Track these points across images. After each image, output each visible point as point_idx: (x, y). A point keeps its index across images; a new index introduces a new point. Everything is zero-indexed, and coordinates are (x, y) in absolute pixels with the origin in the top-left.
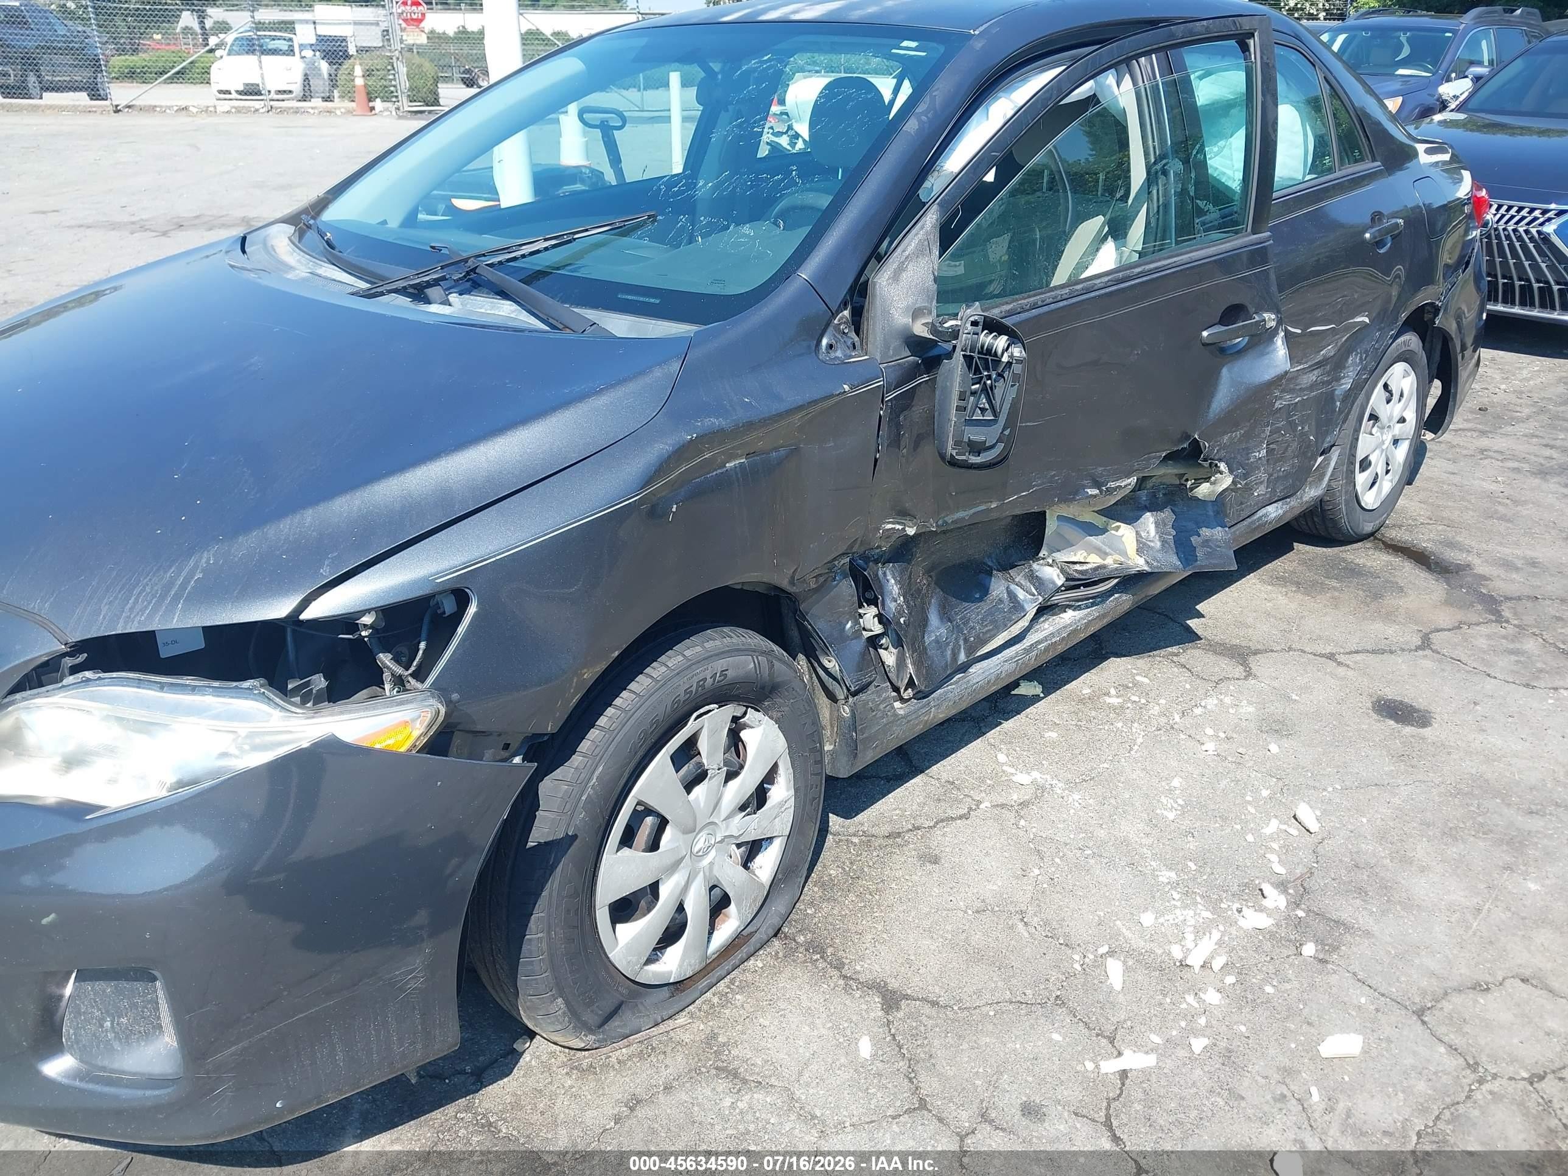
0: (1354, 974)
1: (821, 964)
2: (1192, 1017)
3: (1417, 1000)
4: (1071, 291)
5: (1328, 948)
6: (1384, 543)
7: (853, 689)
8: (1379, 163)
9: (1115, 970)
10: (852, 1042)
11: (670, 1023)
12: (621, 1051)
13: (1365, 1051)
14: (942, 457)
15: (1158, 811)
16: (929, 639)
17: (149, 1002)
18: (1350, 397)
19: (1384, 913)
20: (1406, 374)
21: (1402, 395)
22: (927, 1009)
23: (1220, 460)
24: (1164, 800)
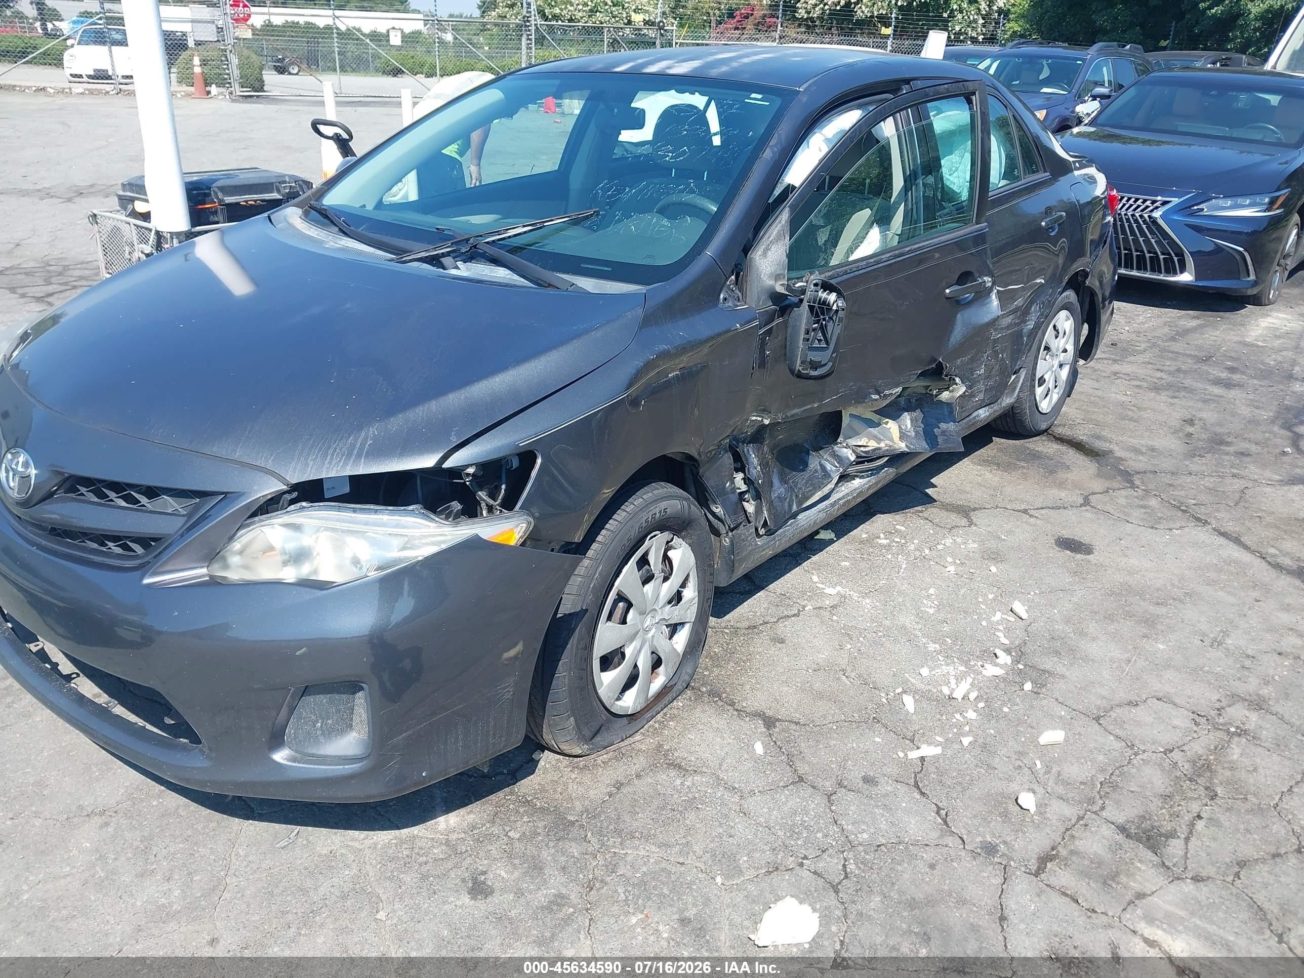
0: (1057, 699)
1: (720, 703)
2: (960, 726)
3: (1095, 712)
4: (867, 263)
5: (1039, 685)
6: (1054, 437)
7: (732, 526)
8: (1048, 174)
9: (909, 702)
10: (750, 747)
11: (631, 740)
12: (603, 757)
13: (1066, 740)
14: (792, 371)
15: (922, 609)
16: (774, 496)
17: (348, 709)
18: (1033, 333)
19: (1071, 665)
20: (1067, 319)
21: (1065, 333)
22: (793, 726)
23: (956, 376)
24: (925, 601)
